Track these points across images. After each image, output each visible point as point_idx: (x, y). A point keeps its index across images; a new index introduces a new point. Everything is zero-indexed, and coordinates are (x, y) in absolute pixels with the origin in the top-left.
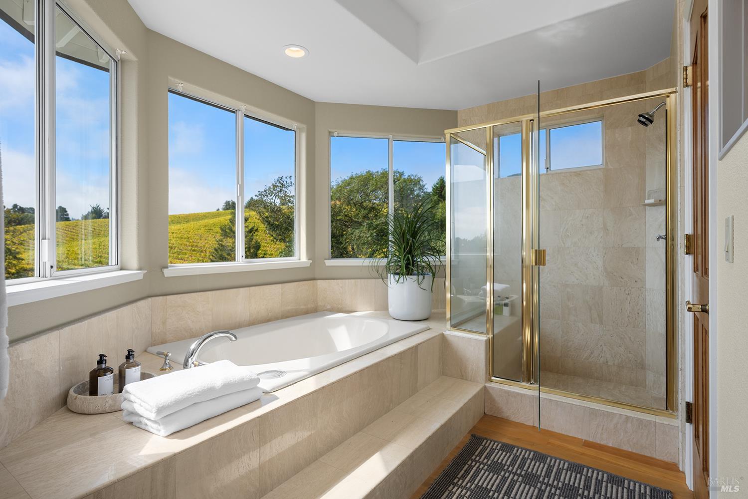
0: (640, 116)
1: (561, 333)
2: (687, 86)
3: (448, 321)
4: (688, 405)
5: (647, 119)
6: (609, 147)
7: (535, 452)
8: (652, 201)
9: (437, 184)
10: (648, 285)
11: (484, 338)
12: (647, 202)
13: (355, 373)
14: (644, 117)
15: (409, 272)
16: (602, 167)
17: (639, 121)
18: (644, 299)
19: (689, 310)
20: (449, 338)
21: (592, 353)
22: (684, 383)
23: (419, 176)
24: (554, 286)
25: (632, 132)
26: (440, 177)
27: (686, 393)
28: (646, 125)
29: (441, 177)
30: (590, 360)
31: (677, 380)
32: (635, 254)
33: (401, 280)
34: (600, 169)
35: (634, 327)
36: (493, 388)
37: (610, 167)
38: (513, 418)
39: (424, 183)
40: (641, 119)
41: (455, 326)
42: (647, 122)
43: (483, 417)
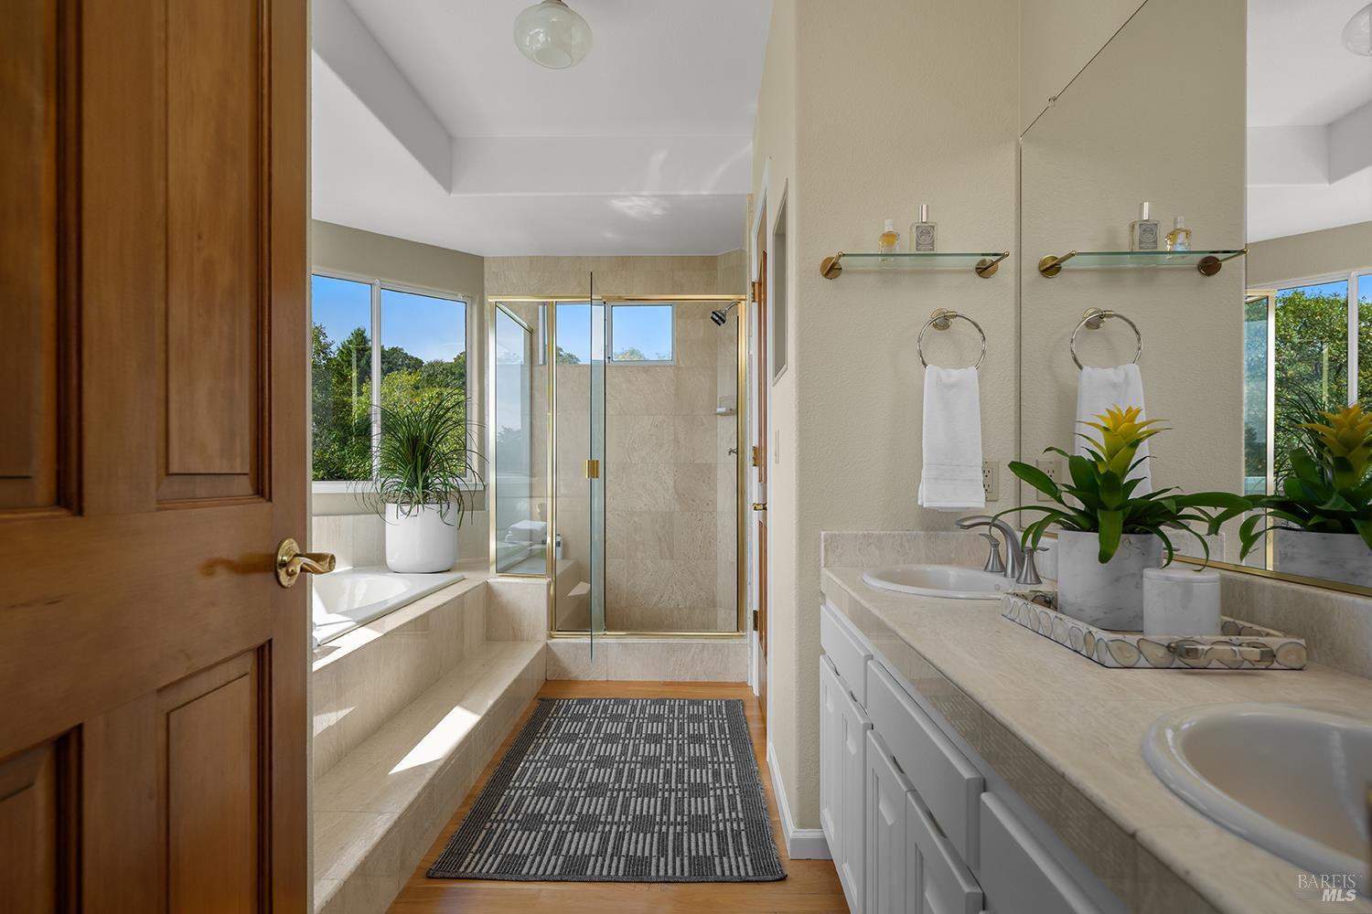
0: (714, 313)
1: (626, 575)
2: (754, 301)
3: (492, 563)
4: (755, 612)
5: (720, 318)
6: (679, 341)
7: (615, 699)
8: (723, 410)
9: (350, 342)
10: (719, 508)
11: (545, 581)
12: (719, 410)
13: (410, 622)
14: (717, 316)
15: (425, 499)
16: (672, 363)
17: (712, 318)
18: (715, 525)
19: (755, 509)
20: (496, 587)
21: (662, 597)
22: (752, 596)
23: (318, 325)
24: (618, 515)
25: (704, 326)
26: (356, 328)
27: (753, 603)
28: (720, 325)
29: (359, 330)
30: (660, 606)
31: (747, 593)
32: (706, 472)
33: (414, 511)
34: (671, 366)
35: (706, 559)
36: (557, 644)
37: (681, 364)
38: (581, 678)
39: (329, 340)
40: (715, 316)
41: (502, 571)
42: (720, 322)
43: (545, 683)
